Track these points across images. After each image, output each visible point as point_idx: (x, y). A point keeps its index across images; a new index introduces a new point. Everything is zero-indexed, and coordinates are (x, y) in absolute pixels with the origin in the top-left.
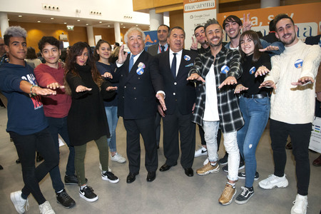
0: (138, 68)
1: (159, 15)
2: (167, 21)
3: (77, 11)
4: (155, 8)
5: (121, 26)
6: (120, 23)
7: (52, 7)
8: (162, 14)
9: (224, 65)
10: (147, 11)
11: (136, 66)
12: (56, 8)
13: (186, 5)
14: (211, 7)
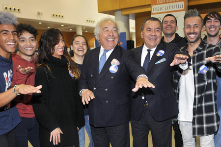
0: (110, 65)
1: (125, 18)
2: (132, 23)
3: (39, 14)
4: (121, 10)
5: (83, 30)
6: (83, 27)
7: (13, 8)
8: (128, 16)
9: (202, 64)
10: (112, 13)
11: (108, 64)
12: (17, 9)
13: (153, 7)
14: (180, 9)
